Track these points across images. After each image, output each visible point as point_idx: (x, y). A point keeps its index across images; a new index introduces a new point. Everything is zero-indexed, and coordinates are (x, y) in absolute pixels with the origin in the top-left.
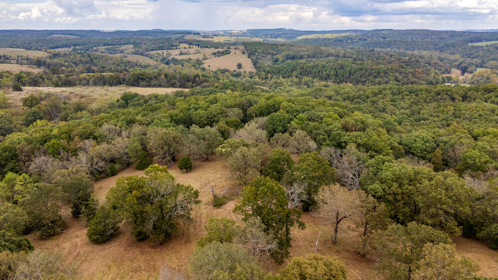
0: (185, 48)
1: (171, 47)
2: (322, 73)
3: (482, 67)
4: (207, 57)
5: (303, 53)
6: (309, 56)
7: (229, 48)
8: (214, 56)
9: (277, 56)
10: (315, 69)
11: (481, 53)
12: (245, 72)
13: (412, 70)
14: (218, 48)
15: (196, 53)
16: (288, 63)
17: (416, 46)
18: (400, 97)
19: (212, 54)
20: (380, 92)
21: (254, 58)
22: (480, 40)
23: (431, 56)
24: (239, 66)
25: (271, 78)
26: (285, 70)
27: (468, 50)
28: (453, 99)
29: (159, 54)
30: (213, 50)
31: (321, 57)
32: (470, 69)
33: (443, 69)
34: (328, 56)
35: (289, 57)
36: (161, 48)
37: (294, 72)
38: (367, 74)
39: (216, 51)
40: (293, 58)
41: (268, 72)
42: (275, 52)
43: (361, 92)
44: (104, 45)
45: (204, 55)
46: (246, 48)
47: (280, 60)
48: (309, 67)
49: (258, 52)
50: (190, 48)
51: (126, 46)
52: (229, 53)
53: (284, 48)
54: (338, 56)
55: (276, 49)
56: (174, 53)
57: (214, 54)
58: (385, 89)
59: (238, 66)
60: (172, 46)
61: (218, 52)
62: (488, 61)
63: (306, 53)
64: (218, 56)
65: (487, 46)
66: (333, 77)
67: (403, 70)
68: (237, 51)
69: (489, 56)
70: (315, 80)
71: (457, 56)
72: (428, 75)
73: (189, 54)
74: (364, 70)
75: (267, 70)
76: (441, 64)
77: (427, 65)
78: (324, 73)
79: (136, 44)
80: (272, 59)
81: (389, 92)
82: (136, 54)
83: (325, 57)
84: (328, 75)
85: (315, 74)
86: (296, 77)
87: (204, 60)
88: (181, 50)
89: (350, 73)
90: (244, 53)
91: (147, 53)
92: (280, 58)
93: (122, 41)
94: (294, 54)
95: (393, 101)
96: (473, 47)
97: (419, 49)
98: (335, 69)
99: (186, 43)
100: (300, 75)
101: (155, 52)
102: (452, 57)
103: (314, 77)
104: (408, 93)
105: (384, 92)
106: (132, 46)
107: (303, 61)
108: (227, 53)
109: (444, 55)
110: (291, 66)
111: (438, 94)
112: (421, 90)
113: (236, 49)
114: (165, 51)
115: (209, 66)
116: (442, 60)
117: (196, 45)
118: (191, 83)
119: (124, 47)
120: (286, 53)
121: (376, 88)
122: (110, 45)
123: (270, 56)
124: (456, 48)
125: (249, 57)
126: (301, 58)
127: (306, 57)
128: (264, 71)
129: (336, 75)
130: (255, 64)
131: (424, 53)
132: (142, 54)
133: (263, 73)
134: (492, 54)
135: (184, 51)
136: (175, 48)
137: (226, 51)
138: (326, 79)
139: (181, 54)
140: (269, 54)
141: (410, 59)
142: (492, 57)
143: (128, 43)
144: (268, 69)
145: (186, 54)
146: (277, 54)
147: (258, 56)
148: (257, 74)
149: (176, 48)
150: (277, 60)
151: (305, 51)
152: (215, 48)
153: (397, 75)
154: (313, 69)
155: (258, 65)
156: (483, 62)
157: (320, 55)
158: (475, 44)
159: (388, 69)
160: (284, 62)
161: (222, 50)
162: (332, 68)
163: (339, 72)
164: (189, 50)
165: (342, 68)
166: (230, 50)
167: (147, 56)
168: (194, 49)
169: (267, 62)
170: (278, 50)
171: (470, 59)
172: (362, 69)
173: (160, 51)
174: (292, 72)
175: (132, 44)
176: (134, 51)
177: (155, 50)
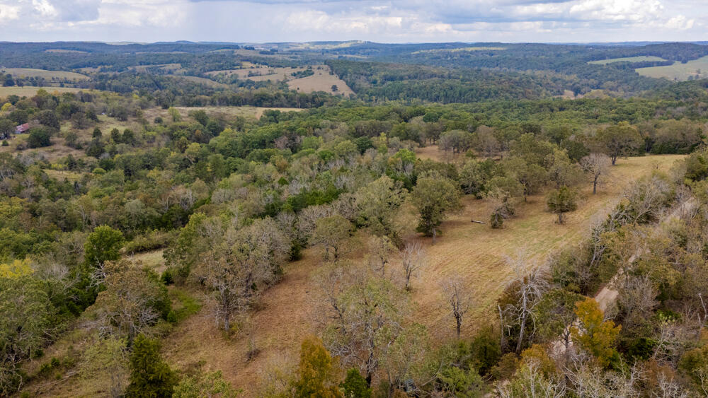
0: (252, 68)
1: (232, 67)
2: (431, 94)
3: (598, 88)
4: (288, 78)
5: (403, 74)
6: (410, 78)
7: (311, 68)
8: (294, 77)
9: (374, 77)
10: (422, 90)
11: (599, 73)
12: (343, 95)
13: (522, 91)
14: (296, 67)
15: (270, 74)
16: (390, 84)
17: (529, 65)
18: (511, 110)
19: (292, 75)
21: (348, 79)
22: (603, 58)
23: (545, 76)
24: (334, 88)
25: (376, 100)
26: (391, 92)
27: (586, 69)
28: (552, 110)
29: (222, 75)
30: (289, 71)
31: (424, 78)
32: (583, 90)
33: (555, 90)
34: (431, 77)
35: (386, 79)
36: (221, 68)
37: (401, 94)
38: (478, 95)
39: (295, 71)
40: (392, 79)
41: (372, 94)
42: (369, 73)
45: (284, 75)
46: (332, 68)
47: (379, 81)
48: (416, 88)
49: (350, 73)
50: (258, 67)
51: (171, 65)
52: (313, 74)
53: (377, 67)
54: (442, 76)
55: (369, 69)
56: (242, 74)
57: (294, 75)
58: (497, 104)
59: (332, 88)
60: (234, 65)
61: (299, 73)
62: (606, 81)
63: (406, 74)
64: (301, 77)
65: (607, 64)
66: (443, 98)
67: (513, 90)
68: (321, 71)
69: (606, 77)
71: (574, 77)
72: (539, 95)
73: (261, 75)
74: (474, 91)
75: (369, 93)
76: (554, 85)
77: (539, 85)
78: (433, 94)
79: (184, 63)
80: (368, 81)
83: (428, 78)
84: (438, 97)
85: (423, 95)
86: (404, 99)
87: (286, 81)
88: (250, 69)
89: (460, 94)
90: (333, 74)
91: (207, 73)
92: (377, 79)
94: (392, 74)
95: (504, 112)
96: (591, 65)
97: (533, 69)
98: (445, 90)
99: (247, 60)
100: (408, 96)
101: (216, 73)
102: (567, 78)
103: (423, 99)
105: (497, 106)
106: (179, 65)
107: (405, 82)
108: (309, 73)
109: (559, 76)
110: (397, 88)
111: (541, 106)
112: (528, 104)
113: (319, 68)
115: (298, 89)
116: (555, 80)
117: (263, 64)
119: (170, 67)
120: (383, 73)
121: (488, 104)
122: (148, 64)
123: (364, 77)
124: (574, 67)
125: (341, 78)
126: (402, 79)
127: (407, 77)
128: (367, 93)
129: (446, 96)
130: (351, 86)
131: (538, 73)
132: (199, 75)
133: (366, 95)
134: (610, 74)
135: (253, 71)
136: (239, 67)
137: (308, 71)
138: (435, 100)
139: (251, 75)
140: (362, 74)
141: (521, 79)
142: (609, 77)
143: (171, 62)
144: (371, 91)
145: (257, 75)
146: (372, 75)
147: (351, 76)
148: (358, 96)
149: (241, 68)
150: (375, 82)
151: (404, 71)
152: (292, 68)
153: (508, 94)
154: (420, 90)
155: (357, 87)
156: (600, 83)
157: (422, 76)
158: (594, 63)
159: (499, 89)
160: (383, 83)
161: (303, 70)
162: (441, 89)
163: (449, 93)
164: (259, 70)
165: (452, 89)
166: (313, 70)
167: (206, 77)
168: (264, 69)
169: (363, 83)
170: (371, 70)
171: (586, 80)
172: (472, 90)
173: (223, 72)
174: (398, 94)
175: (177, 63)
176: (186, 71)
177: (214, 70)
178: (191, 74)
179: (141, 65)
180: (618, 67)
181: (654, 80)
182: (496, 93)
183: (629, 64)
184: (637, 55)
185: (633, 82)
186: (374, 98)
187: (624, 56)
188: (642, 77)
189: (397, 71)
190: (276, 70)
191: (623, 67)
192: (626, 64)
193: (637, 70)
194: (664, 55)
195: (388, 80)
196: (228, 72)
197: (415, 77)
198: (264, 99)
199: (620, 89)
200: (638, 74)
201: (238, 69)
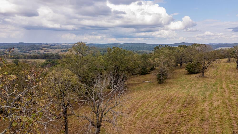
0: (46, 49)
19: (61, 51)
29: (34, 52)
36: (34, 50)
39: (62, 50)
45: (58, 51)
50: (48, 49)
56: (42, 51)
60: (39, 49)
61: (63, 50)
64: (64, 52)
79: (19, 48)
82: (22, 52)
87: (58, 53)
88: (45, 50)
91: (28, 51)
101: (31, 51)
117: (50, 48)
132: (25, 52)
135: (46, 50)
136: (41, 49)
137: (67, 50)
139: (45, 51)
145: (47, 51)
149: (42, 49)
152: (61, 49)
161: (65, 50)
164: (48, 50)
167: (27, 53)
168: (51, 50)
175: (16, 48)
176: (20, 51)
177: (31, 50)
179: (1, 49)
190: (55, 50)
196: (36, 51)
198: (47, 56)
201: (40, 50)
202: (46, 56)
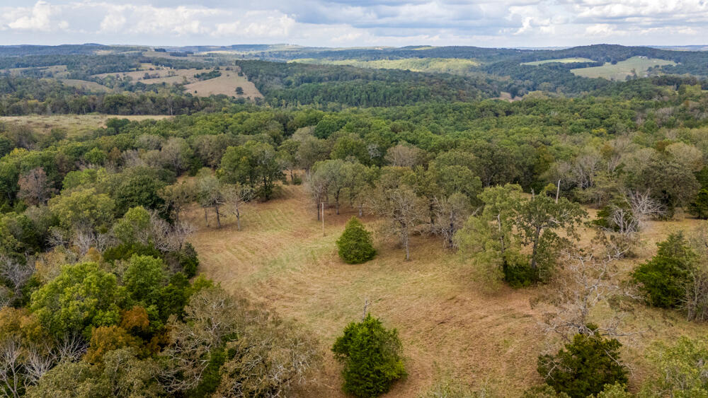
0: (151, 69)
1: (128, 68)
2: (351, 97)
3: (534, 90)
4: (189, 80)
5: (322, 75)
6: (330, 79)
7: (218, 69)
8: (197, 79)
9: (289, 78)
10: (341, 93)
11: (533, 74)
12: (248, 98)
13: (455, 92)
14: (201, 69)
15: (169, 76)
16: (305, 86)
18: (444, 115)
19: (195, 77)
20: (422, 111)
21: (258, 80)
22: (533, 60)
23: (478, 78)
24: (239, 91)
25: (286, 105)
26: (304, 95)
27: (519, 70)
28: (497, 115)
29: (113, 78)
30: (195, 72)
31: (346, 80)
32: (520, 92)
33: (491, 92)
34: (354, 78)
35: (303, 80)
36: (113, 70)
37: (315, 97)
38: (405, 97)
39: (200, 72)
40: (310, 81)
41: (281, 98)
42: (284, 74)
43: (402, 112)
44: (18, 66)
45: (185, 77)
46: (242, 68)
47: (294, 83)
48: (334, 90)
49: (261, 74)
50: (158, 69)
51: (55, 67)
52: (219, 75)
53: (295, 68)
54: (366, 78)
55: (285, 70)
56: (136, 77)
57: (198, 76)
58: (427, 108)
59: (237, 91)
60: (130, 67)
61: (203, 74)
62: (541, 82)
63: (326, 75)
64: (205, 79)
65: (540, 65)
66: (365, 101)
67: (446, 92)
68: (230, 73)
69: (541, 77)
70: (343, 106)
71: (507, 78)
72: (474, 97)
73: (159, 77)
74: (401, 93)
75: (279, 96)
76: (489, 86)
77: (473, 86)
78: (354, 97)
79: (70, 64)
80: (282, 82)
81: (432, 110)
82: (75, 78)
83: (351, 79)
84: (359, 100)
85: (342, 98)
86: (319, 103)
87: (185, 84)
88: (147, 72)
89: (385, 97)
90: (242, 75)
91: (94, 76)
92: (293, 80)
93: (47, 60)
94: (311, 75)
95: (435, 118)
96: (524, 66)
98: (367, 92)
99: (149, 62)
100: (324, 100)
101: (105, 75)
102: (501, 79)
103: (342, 103)
104: (451, 110)
105: (426, 111)
106: (65, 67)
107: (323, 84)
108: (216, 74)
109: (492, 77)
110: (311, 90)
111: (482, 110)
112: (466, 106)
113: (228, 69)
114: (121, 75)
115: (196, 92)
116: (489, 82)
117: (166, 66)
118: (187, 109)
119: (52, 69)
120: (300, 74)
121: (417, 108)
122: (27, 66)
123: (277, 79)
124: (506, 68)
125: (250, 80)
126: (320, 80)
127: (327, 79)
128: (276, 97)
129: (369, 99)
130: (260, 88)
131: (470, 74)
132: (84, 78)
133: (275, 99)
134: (544, 74)
135: (151, 73)
136: (135, 69)
137: (214, 72)
138: (356, 105)
139: (147, 77)
140: (276, 76)
141: (453, 80)
142: (544, 78)
143: (57, 63)
144: (280, 93)
145: (154, 77)
146: (287, 76)
147: (262, 77)
148: (266, 100)
149: (137, 70)
150: (289, 83)
151: (324, 73)
152: (198, 69)
153: (440, 97)
154: (339, 92)
155: (266, 89)
156: (536, 84)
157: (344, 78)
158: (526, 64)
159: (429, 91)
160: (299, 85)
161: (208, 72)
162: (362, 92)
163: (372, 95)
164: (158, 71)
165: (375, 91)
166: (220, 71)
167: (93, 80)
168: (165, 71)
169: (276, 86)
170: (287, 71)
171: (521, 81)
172: (398, 92)
173: (114, 75)
174: (313, 97)
175: (63, 64)
176: (70, 74)
177: (104, 72)
178: (75, 77)
179: (18, 67)
180: (550, 68)
181: (593, 80)
182: (426, 95)
183: (561, 65)
184: (567, 57)
185: (570, 83)
186: (284, 102)
187: (553, 58)
188: (579, 77)
189: (316, 72)
190: (177, 72)
191: (556, 68)
192: (558, 65)
193: (572, 71)
194: (593, 57)
195: (306, 82)
197: (337, 79)
199: (558, 90)
200: (573, 74)
201: (133, 71)
202: (117, 103)
